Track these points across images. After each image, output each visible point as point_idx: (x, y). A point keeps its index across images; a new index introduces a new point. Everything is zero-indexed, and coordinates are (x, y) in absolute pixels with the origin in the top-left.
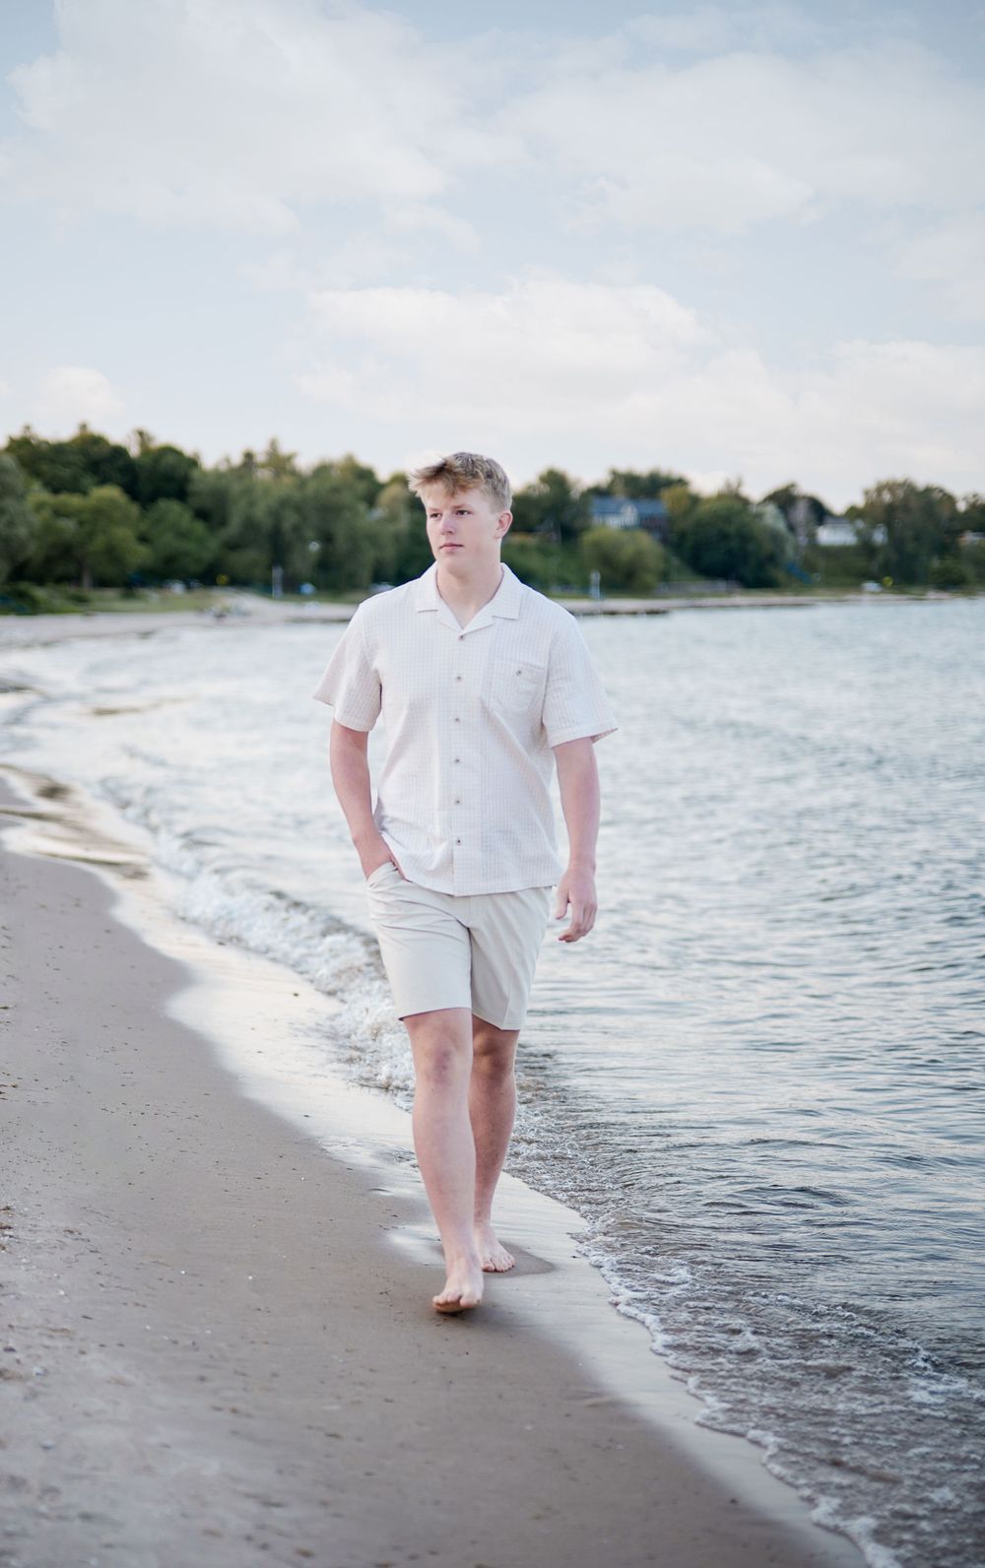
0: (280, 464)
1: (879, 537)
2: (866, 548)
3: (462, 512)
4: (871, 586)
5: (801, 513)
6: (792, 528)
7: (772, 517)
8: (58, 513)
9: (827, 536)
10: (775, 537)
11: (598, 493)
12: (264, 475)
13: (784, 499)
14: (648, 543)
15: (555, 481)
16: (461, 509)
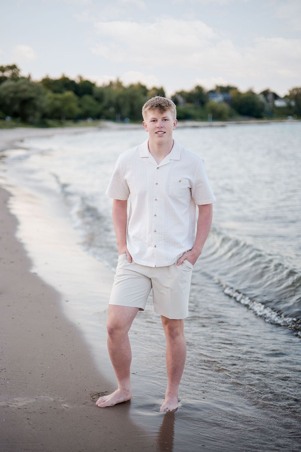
0: (119, 84)
1: (293, 103)
2: (289, 107)
3: (165, 120)
4: (290, 117)
5: (270, 97)
6: (268, 101)
7: (262, 98)
8: (56, 99)
9: (278, 103)
10: (263, 104)
11: (212, 92)
12: (115, 88)
13: (266, 93)
14: (225, 107)
15: (199, 88)
16: (165, 119)
